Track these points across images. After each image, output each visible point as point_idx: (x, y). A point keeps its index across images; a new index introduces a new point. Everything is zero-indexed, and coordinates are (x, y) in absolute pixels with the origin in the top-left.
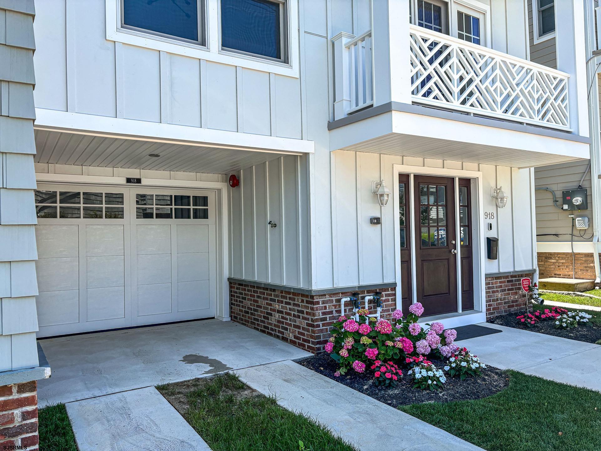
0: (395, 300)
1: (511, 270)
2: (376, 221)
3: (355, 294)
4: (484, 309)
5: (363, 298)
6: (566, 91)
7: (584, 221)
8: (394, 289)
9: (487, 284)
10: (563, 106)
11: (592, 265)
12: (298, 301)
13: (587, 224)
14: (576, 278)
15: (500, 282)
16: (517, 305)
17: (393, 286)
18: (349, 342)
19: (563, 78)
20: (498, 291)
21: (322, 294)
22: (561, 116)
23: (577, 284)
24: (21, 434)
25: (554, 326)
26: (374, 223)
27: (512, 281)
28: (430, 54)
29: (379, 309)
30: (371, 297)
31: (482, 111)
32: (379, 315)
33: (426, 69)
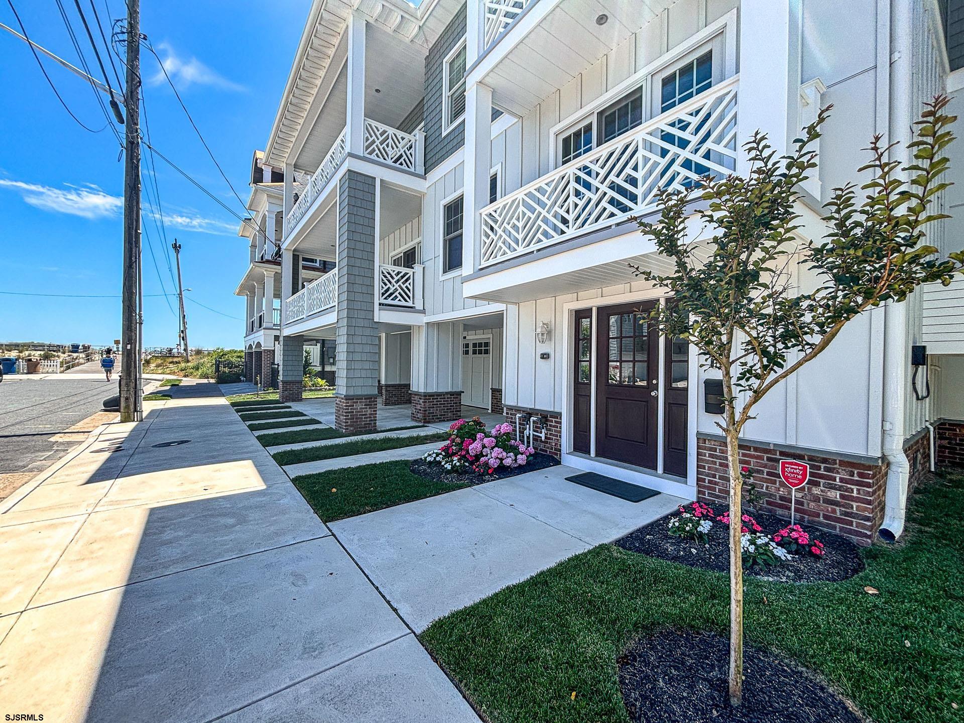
0: (560, 428)
2: (546, 356)
3: (528, 414)
8: (561, 418)
28: (500, 219)
29: (543, 431)
30: (535, 419)
31: (546, 242)
32: (543, 436)
33: (496, 235)
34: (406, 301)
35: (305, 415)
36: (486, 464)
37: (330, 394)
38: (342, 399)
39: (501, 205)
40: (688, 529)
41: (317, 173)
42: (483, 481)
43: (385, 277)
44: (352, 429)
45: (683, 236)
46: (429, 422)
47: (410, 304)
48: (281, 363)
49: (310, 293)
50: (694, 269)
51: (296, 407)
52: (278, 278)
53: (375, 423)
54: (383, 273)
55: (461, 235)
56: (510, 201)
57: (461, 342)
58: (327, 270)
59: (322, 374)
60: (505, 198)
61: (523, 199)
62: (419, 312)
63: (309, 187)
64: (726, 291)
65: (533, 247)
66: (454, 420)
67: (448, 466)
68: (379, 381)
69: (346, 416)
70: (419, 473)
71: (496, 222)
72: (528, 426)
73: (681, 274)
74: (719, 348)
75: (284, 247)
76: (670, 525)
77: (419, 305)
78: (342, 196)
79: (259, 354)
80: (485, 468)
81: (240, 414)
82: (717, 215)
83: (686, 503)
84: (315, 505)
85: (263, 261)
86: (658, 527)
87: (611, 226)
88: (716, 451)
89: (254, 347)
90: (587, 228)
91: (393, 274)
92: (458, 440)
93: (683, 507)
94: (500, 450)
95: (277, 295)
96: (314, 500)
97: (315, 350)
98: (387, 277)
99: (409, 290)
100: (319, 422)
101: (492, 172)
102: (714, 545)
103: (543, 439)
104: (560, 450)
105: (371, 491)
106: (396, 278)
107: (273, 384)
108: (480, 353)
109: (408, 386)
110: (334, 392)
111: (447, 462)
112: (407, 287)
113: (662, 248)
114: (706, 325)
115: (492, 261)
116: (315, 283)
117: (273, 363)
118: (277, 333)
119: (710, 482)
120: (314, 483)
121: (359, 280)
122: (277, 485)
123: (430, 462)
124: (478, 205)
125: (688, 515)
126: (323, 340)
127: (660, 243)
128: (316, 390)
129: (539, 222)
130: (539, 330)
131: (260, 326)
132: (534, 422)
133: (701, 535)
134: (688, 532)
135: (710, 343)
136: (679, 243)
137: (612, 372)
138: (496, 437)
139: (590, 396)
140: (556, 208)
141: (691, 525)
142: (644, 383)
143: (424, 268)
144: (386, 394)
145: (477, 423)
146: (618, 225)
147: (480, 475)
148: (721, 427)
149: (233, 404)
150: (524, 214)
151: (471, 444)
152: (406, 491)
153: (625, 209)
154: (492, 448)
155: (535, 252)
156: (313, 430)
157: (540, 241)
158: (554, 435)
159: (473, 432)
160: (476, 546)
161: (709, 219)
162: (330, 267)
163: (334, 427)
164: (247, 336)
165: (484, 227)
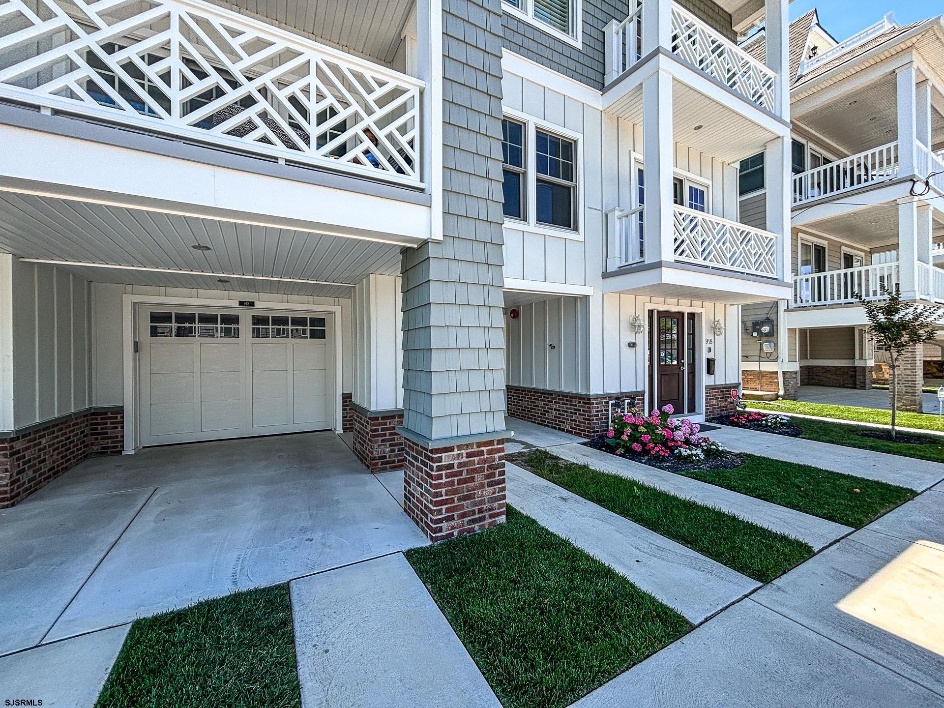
0: (643, 403)
1: (723, 383)
2: (632, 345)
3: (618, 398)
4: (704, 413)
5: (624, 401)
6: (775, 248)
7: (770, 346)
8: (643, 395)
9: (706, 393)
10: (772, 259)
11: (776, 380)
12: (575, 402)
13: (773, 348)
14: (761, 391)
15: (715, 392)
16: (726, 410)
17: (642, 394)
18: (628, 430)
19: (772, 237)
20: (713, 399)
21: (596, 397)
22: (770, 266)
23: (765, 395)
24: (498, 468)
25: (761, 425)
26: (632, 347)
27: (723, 391)
33: (682, 236)
61: (701, 221)
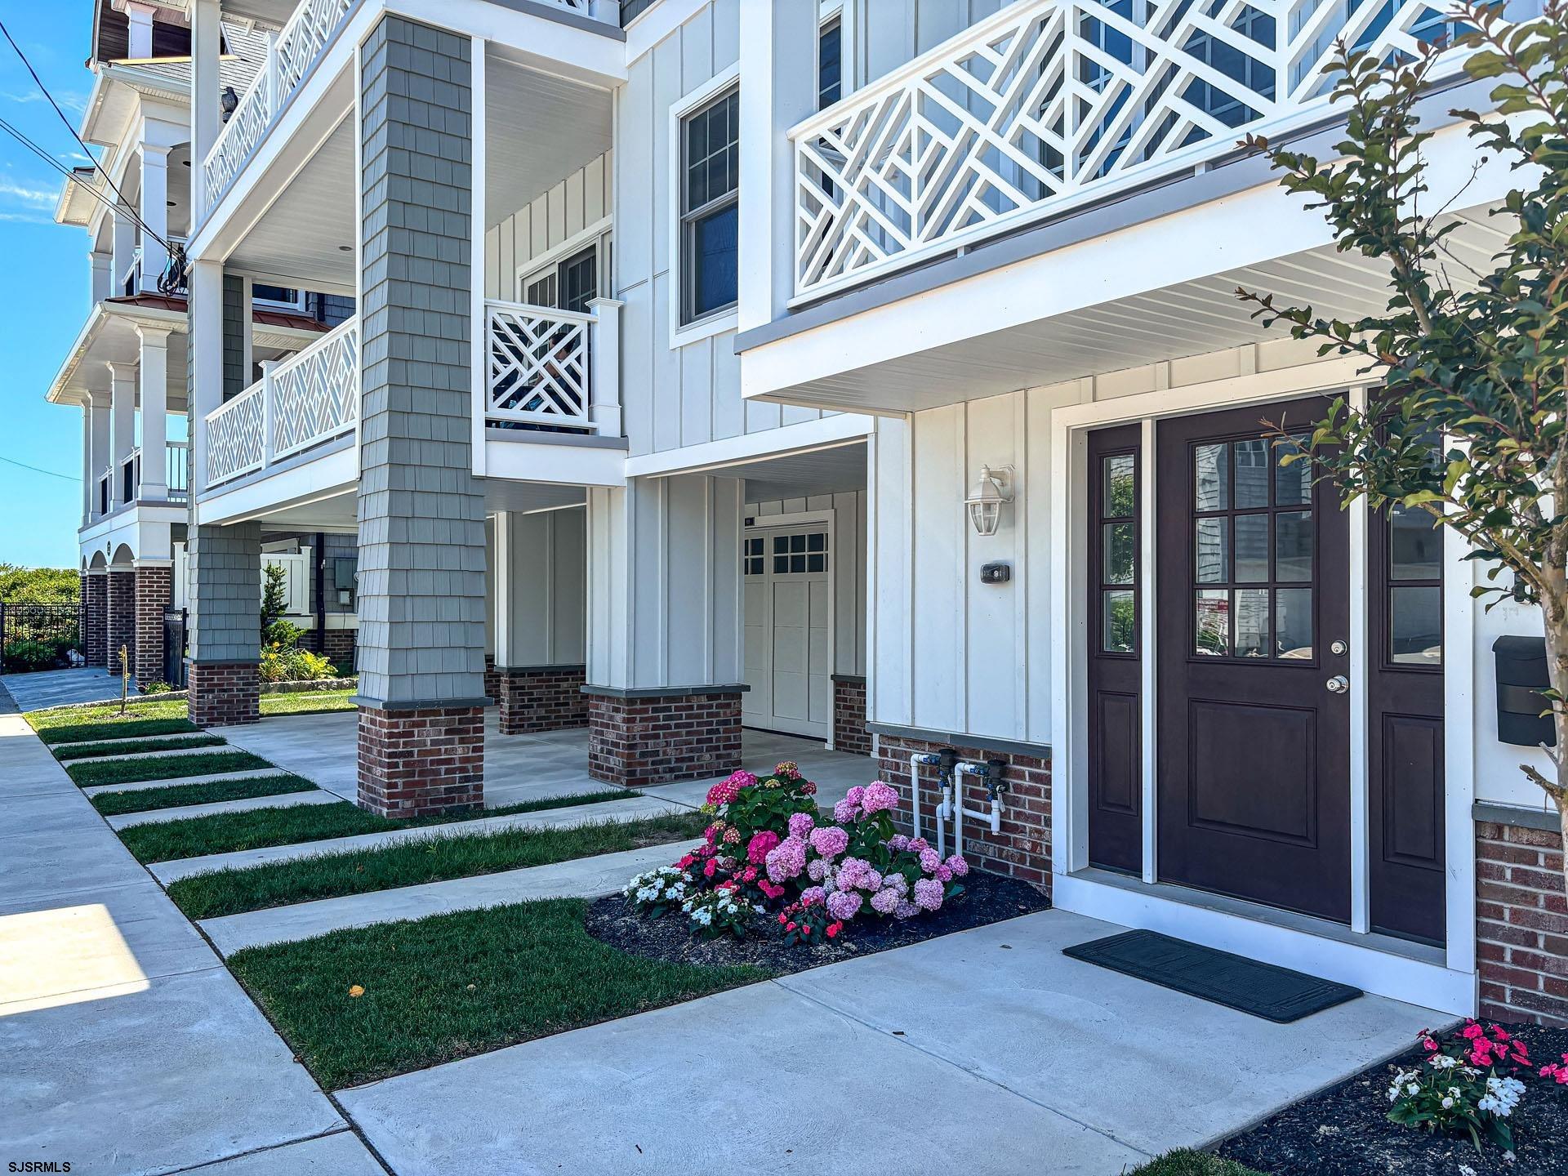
2: (997, 574)
8: (1048, 765)
28: (851, 156)
29: (995, 804)
30: (968, 767)
31: (993, 223)
32: (994, 819)
33: (840, 203)
34: (567, 410)
35: (269, 765)
36: (820, 907)
37: (341, 700)
38: (378, 713)
39: (854, 114)
40: (1447, 1102)
41: (291, 24)
42: (811, 961)
43: (504, 338)
44: (408, 804)
45: (1415, 190)
46: (644, 782)
47: (580, 419)
48: (193, 610)
49: (280, 391)
50: (1449, 293)
51: (238, 739)
52: (178, 349)
53: (479, 788)
54: (496, 326)
55: (733, 206)
56: (880, 99)
57: (738, 536)
58: (329, 321)
59: (317, 640)
60: (864, 91)
61: (922, 94)
62: (608, 443)
63: (267, 68)
64: (1547, 360)
65: (955, 238)
66: (719, 774)
67: (703, 917)
68: (490, 659)
69: (390, 765)
70: (613, 937)
71: (839, 162)
72: (947, 791)
73: (1407, 310)
74: (1531, 538)
75: (194, 253)
76: (1394, 1092)
77: (607, 423)
78: (370, 94)
79: (125, 581)
80: (815, 922)
81: (68, 763)
82: (1519, 123)
83: (1441, 1024)
84: (300, 1037)
85: (131, 294)
86: (1355, 1098)
87: (1191, 170)
88: (1535, 863)
89: (109, 559)
90: (1121, 177)
91: (528, 330)
92: (733, 835)
93: (1434, 1036)
94: (863, 864)
95: (178, 401)
96: (296, 1021)
97: (297, 567)
98: (508, 339)
99: (577, 378)
100: (311, 786)
101: (826, 12)
102: (1532, 1154)
103: (995, 829)
104: (1048, 865)
105: (469, 993)
106: (537, 342)
107: (170, 672)
108: (798, 566)
109: (578, 672)
110: (353, 693)
111: (698, 904)
112: (570, 369)
113: (1349, 232)
114: (1486, 466)
115: (829, 284)
116: (291, 363)
117: (169, 608)
118: (180, 516)
119: (1518, 957)
120: (297, 969)
121: (423, 350)
122: (185, 979)
123: (648, 906)
124: (784, 114)
125: (1449, 1062)
126: (320, 538)
127: (1342, 216)
128: (300, 689)
129: (972, 161)
130: (976, 494)
131: (128, 497)
132: (966, 777)
133: (1489, 1122)
134: (1449, 1113)
135: (1500, 519)
136: (1402, 213)
137: (1203, 617)
138: (849, 825)
139: (1137, 695)
140: (1023, 119)
141: (1457, 1092)
142: (1305, 653)
143: (621, 310)
144: (511, 700)
145: (791, 782)
146: (1214, 164)
147: (800, 942)
148: (1541, 780)
149: (47, 736)
150: (925, 138)
151: (774, 845)
152: (575, 994)
153: (1235, 114)
154: (838, 860)
155: (961, 254)
156: (292, 809)
157: (974, 218)
158: (1027, 818)
159: (780, 810)
160: (790, 1158)
161: (1494, 137)
162: (336, 312)
163: (355, 800)
164: (86, 526)
165: (802, 180)
